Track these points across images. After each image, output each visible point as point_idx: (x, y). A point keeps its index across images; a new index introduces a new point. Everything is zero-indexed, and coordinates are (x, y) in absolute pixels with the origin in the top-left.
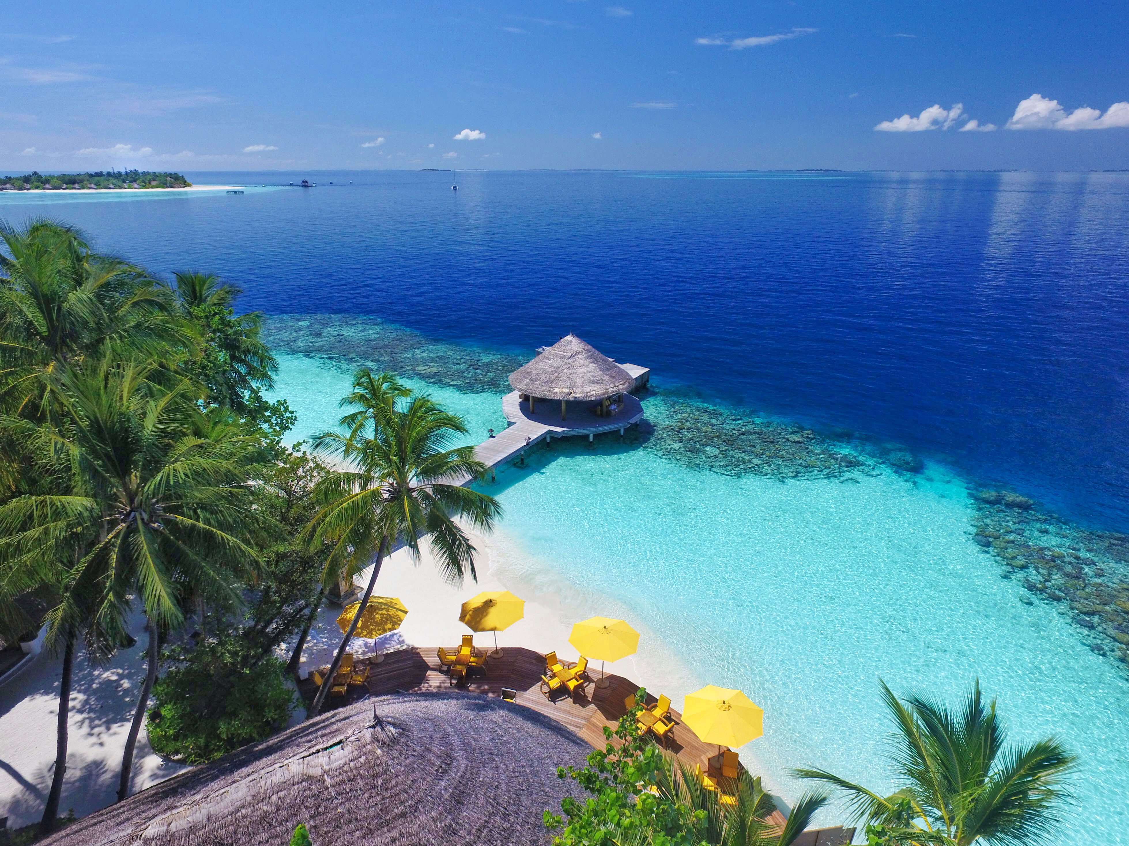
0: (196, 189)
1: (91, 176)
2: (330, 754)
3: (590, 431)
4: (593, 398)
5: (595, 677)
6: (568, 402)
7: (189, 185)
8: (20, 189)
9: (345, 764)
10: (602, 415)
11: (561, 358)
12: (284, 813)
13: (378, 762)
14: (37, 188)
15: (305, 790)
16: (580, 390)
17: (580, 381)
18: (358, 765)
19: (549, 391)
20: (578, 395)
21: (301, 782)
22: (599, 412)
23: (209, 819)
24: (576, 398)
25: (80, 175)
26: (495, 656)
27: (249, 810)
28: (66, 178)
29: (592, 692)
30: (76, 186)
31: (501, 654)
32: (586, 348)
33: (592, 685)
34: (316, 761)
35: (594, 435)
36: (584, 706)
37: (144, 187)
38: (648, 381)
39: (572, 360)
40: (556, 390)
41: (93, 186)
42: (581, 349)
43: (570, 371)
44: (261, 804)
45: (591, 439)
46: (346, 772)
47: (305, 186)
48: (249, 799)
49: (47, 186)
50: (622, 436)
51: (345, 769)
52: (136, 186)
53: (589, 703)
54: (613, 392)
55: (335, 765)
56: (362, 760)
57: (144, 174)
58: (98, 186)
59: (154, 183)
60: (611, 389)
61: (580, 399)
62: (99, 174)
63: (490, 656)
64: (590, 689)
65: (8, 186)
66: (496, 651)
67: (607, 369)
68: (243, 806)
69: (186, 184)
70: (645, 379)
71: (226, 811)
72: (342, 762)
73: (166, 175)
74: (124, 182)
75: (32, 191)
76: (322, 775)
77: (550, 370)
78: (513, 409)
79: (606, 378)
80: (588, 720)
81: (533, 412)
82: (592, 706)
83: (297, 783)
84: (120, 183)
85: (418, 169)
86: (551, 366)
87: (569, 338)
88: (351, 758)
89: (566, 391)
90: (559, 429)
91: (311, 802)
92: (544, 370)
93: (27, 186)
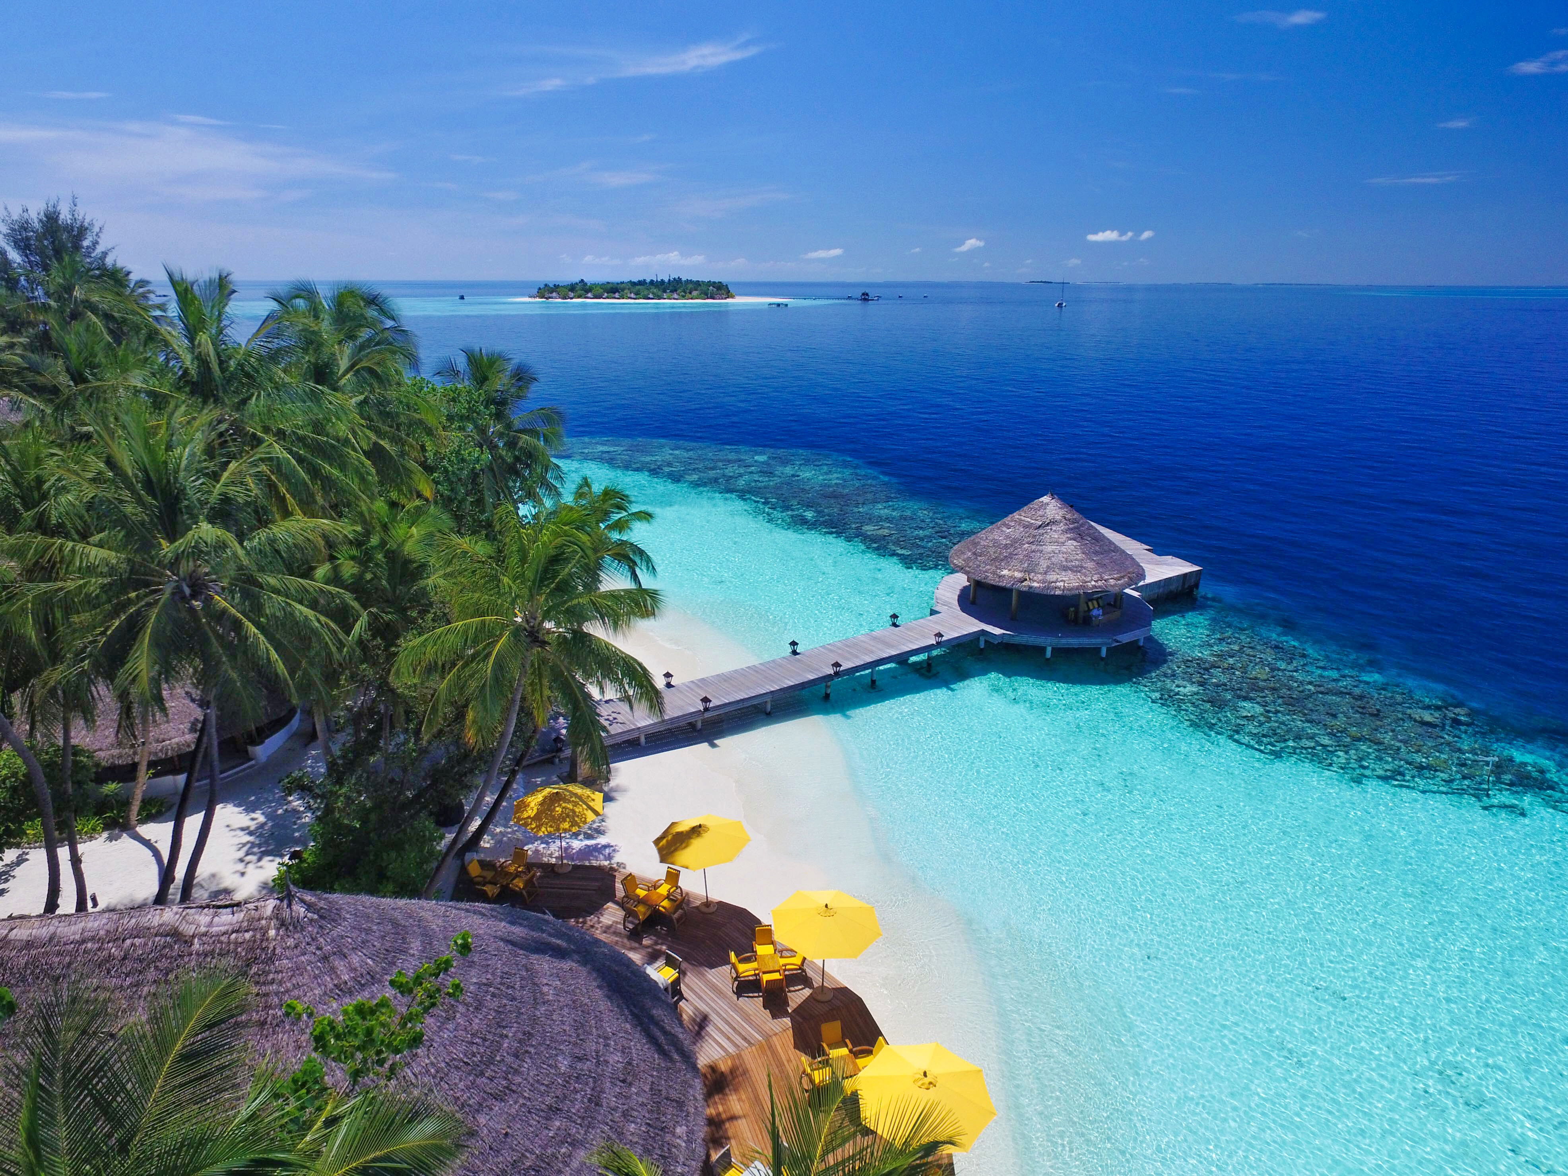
0: (739, 301)
1: (634, 284)
2: (216, 915)
3: (1049, 642)
4: (1058, 592)
5: (817, 981)
6: (1021, 593)
7: (733, 297)
8: (564, 298)
9: (225, 933)
10: (1075, 621)
11: (1025, 527)
12: (129, 965)
13: (264, 945)
14: (579, 297)
15: (164, 947)
16: (1040, 577)
17: (1044, 564)
18: (240, 940)
19: (994, 573)
20: (1035, 584)
21: (167, 936)
22: (1072, 616)
23: (51, 939)
24: (1030, 587)
25: (622, 283)
26: (704, 909)
27: (96, 946)
28: (609, 286)
29: (799, 1001)
30: (617, 295)
31: (712, 909)
32: (1068, 516)
33: (807, 992)
34: (196, 917)
35: (1054, 650)
36: (774, 1016)
37: (683, 297)
38: (1197, 586)
39: (1041, 531)
40: (1005, 572)
41: (632, 295)
42: (1058, 517)
43: (1034, 547)
44: (110, 945)
45: (1048, 654)
46: (222, 943)
47: (865, 300)
48: (102, 933)
49: (589, 295)
50: (1102, 659)
51: (222, 938)
52: (675, 296)
53: (785, 1014)
54: (1095, 587)
55: (215, 930)
56: (248, 936)
57: (688, 282)
58: (638, 295)
59: (695, 293)
60: (1093, 583)
61: (1037, 591)
62: (642, 283)
63: (697, 908)
64: (798, 996)
65: (554, 294)
66: (708, 904)
67: (1096, 553)
68: (92, 939)
69: (729, 295)
70: (1192, 581)
71: (72, 938)
72: (223, 929)
73: (710, 284)
74: (665, 292)
75: (574, 300)
76: (193, 936)
77: (1004, 542)
78: (948, 595)
79: (1090, 565)
80: (767, 1037)
81: (973, 603)
82: (787, 1021)
83: (161, 935)
84: (660, 293)
85: (1023, 281)
86: (1008, 537)
87: (1046, 499)
88: (236, 927)
89: (1018, 575)
90: (997, 631)
91: (164, 964)
92: (995, 541)
93: (572, 295)
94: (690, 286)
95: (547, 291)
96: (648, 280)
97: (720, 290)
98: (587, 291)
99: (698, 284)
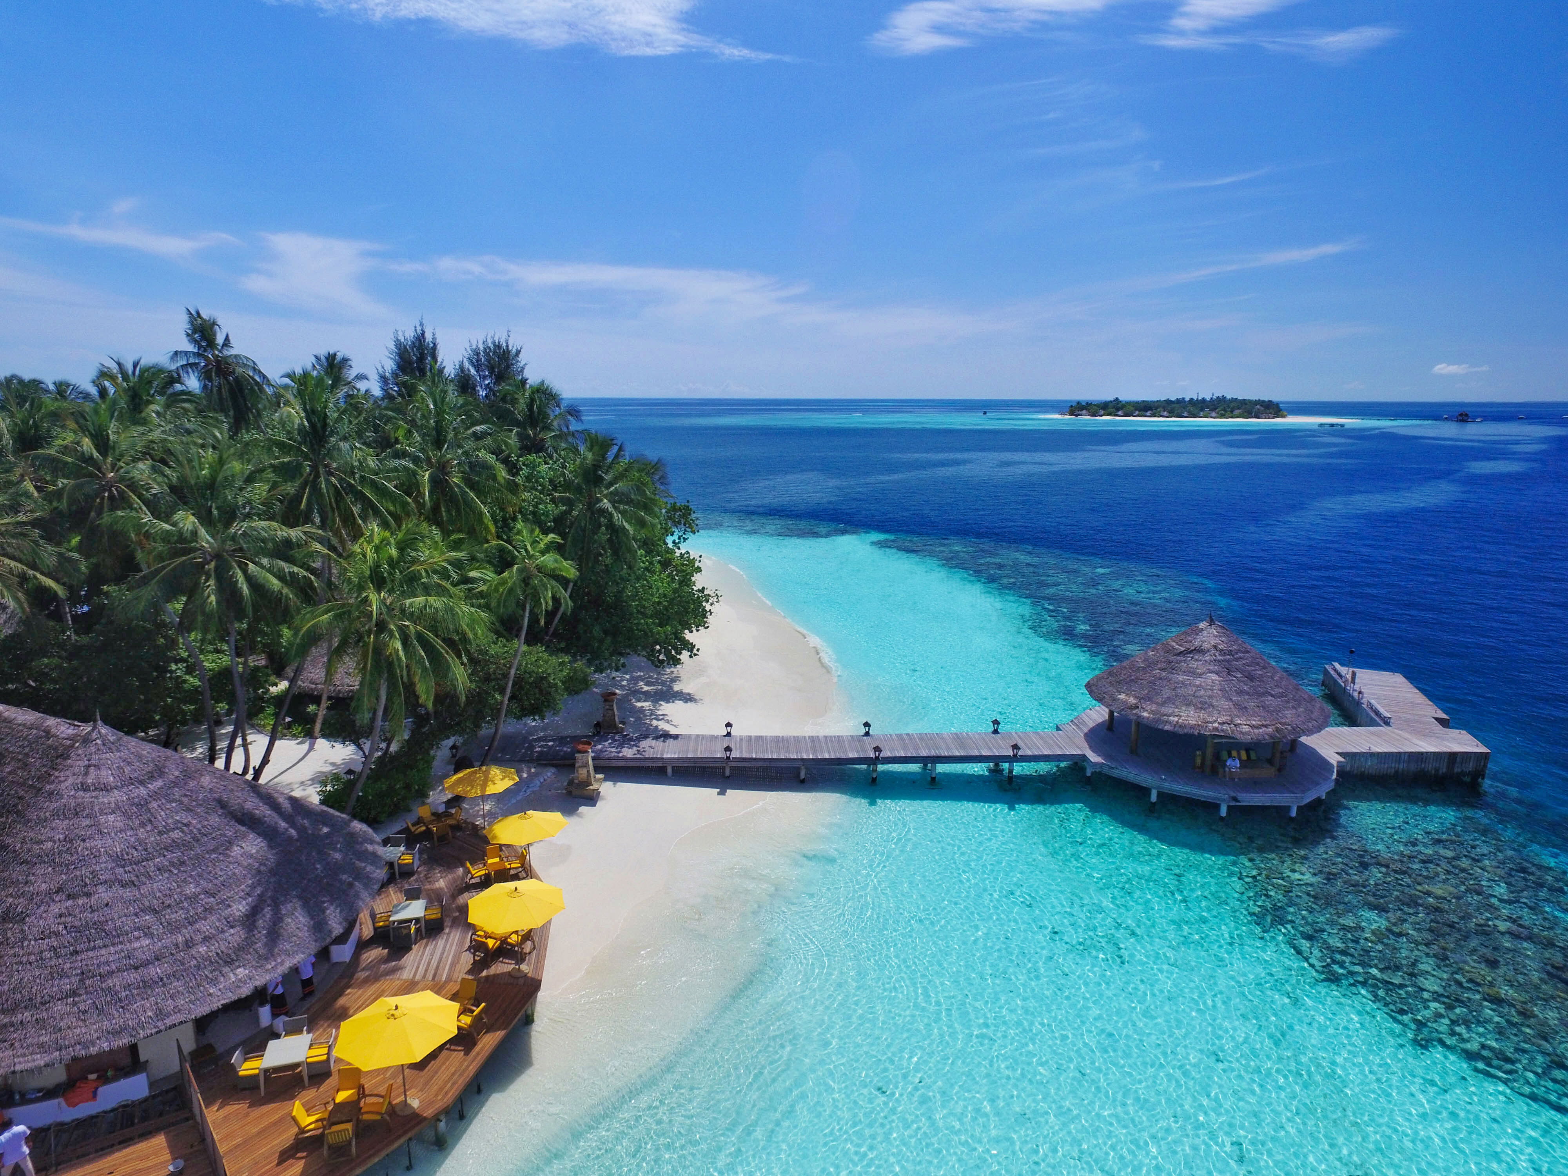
0: (1287, 420)
3: (1154, 783)
7: (1281, 416)
8: (1094, 415)
14: (1108, 415)
16: (1154, 707)
17: (1166, 694)
20: (1145, 714)
24: (1142, 718)
30: (1148, 413)
32: (1222, 647)
37: (1222, 416)
39: (1180, 658)
41: (1166, 414)
42: (1209, 646)
43: (1164, 674)
45: (1153, 798)
49: (1120, 413)
50: (1220, 817)
52: (1214, 414)
54: (1216, 729)
57: (1233, 400)
58: (1172, 414)
59: (1237, 412)
60: (1217, 724)
61: (1146, 722)
62: (1180, 401)
65: (1084, 412)
69: (1278, 414)
73: (1258, 402)
74: (1203, 410)
75: (1103, 418)
79: (1223, 704)
84: (1197, 412)
87: (1205, 625)
90: (1094, 757)
93: (1102, 412)
94: (1232, 405)
95: (1077, 408)
96: (1187, 399)
97: (1272, 408)
98: (1118, 409)
99: (1244, 402)
